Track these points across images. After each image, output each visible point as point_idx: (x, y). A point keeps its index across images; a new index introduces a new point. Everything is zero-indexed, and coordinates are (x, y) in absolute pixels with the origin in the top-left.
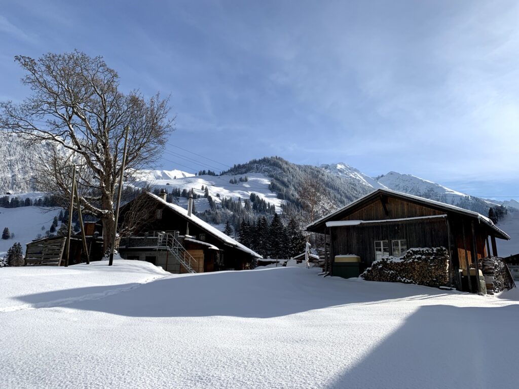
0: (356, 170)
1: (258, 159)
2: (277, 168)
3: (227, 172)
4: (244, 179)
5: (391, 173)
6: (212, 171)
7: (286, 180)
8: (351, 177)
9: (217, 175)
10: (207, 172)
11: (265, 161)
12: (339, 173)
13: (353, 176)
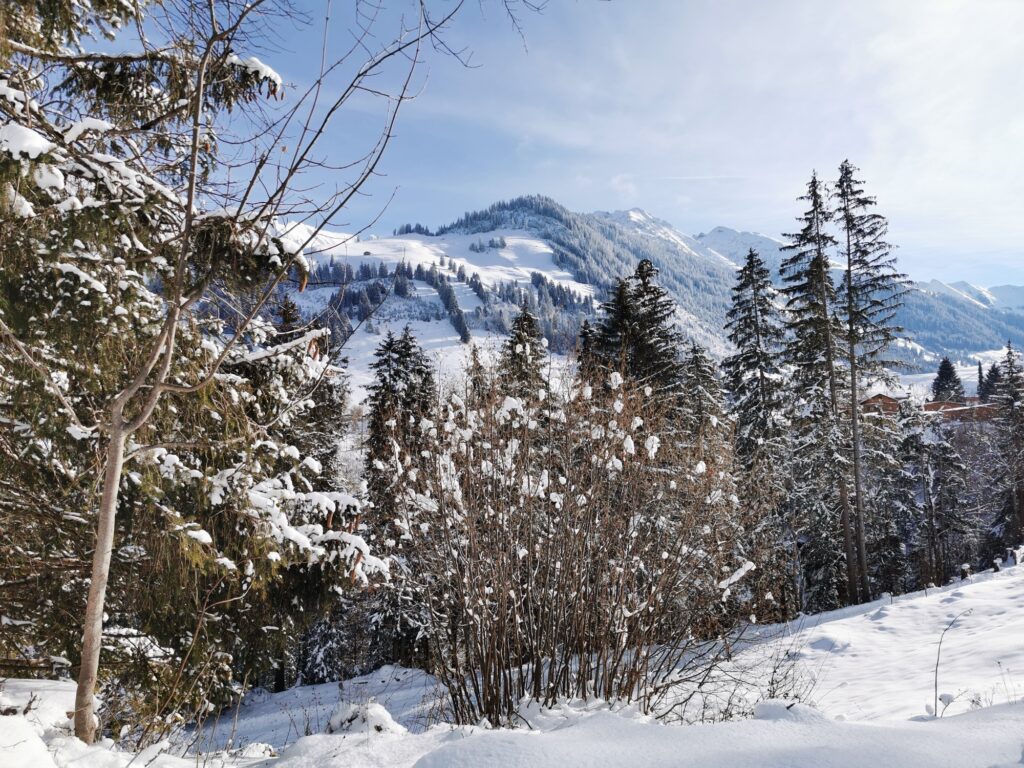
0: (665, 224)
1: (508, 201)
2: (553, 220)
3: (449, 229)
4: (499, 243)
5: (720, 230)
6: (423, 226)
7: (575, 242)
8: (659, 237)
9: (432, 235)
10: (413, 227)
11: (521, 205)
12: (637, 229)
13: (663, 236)
